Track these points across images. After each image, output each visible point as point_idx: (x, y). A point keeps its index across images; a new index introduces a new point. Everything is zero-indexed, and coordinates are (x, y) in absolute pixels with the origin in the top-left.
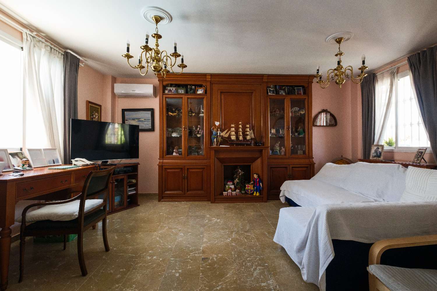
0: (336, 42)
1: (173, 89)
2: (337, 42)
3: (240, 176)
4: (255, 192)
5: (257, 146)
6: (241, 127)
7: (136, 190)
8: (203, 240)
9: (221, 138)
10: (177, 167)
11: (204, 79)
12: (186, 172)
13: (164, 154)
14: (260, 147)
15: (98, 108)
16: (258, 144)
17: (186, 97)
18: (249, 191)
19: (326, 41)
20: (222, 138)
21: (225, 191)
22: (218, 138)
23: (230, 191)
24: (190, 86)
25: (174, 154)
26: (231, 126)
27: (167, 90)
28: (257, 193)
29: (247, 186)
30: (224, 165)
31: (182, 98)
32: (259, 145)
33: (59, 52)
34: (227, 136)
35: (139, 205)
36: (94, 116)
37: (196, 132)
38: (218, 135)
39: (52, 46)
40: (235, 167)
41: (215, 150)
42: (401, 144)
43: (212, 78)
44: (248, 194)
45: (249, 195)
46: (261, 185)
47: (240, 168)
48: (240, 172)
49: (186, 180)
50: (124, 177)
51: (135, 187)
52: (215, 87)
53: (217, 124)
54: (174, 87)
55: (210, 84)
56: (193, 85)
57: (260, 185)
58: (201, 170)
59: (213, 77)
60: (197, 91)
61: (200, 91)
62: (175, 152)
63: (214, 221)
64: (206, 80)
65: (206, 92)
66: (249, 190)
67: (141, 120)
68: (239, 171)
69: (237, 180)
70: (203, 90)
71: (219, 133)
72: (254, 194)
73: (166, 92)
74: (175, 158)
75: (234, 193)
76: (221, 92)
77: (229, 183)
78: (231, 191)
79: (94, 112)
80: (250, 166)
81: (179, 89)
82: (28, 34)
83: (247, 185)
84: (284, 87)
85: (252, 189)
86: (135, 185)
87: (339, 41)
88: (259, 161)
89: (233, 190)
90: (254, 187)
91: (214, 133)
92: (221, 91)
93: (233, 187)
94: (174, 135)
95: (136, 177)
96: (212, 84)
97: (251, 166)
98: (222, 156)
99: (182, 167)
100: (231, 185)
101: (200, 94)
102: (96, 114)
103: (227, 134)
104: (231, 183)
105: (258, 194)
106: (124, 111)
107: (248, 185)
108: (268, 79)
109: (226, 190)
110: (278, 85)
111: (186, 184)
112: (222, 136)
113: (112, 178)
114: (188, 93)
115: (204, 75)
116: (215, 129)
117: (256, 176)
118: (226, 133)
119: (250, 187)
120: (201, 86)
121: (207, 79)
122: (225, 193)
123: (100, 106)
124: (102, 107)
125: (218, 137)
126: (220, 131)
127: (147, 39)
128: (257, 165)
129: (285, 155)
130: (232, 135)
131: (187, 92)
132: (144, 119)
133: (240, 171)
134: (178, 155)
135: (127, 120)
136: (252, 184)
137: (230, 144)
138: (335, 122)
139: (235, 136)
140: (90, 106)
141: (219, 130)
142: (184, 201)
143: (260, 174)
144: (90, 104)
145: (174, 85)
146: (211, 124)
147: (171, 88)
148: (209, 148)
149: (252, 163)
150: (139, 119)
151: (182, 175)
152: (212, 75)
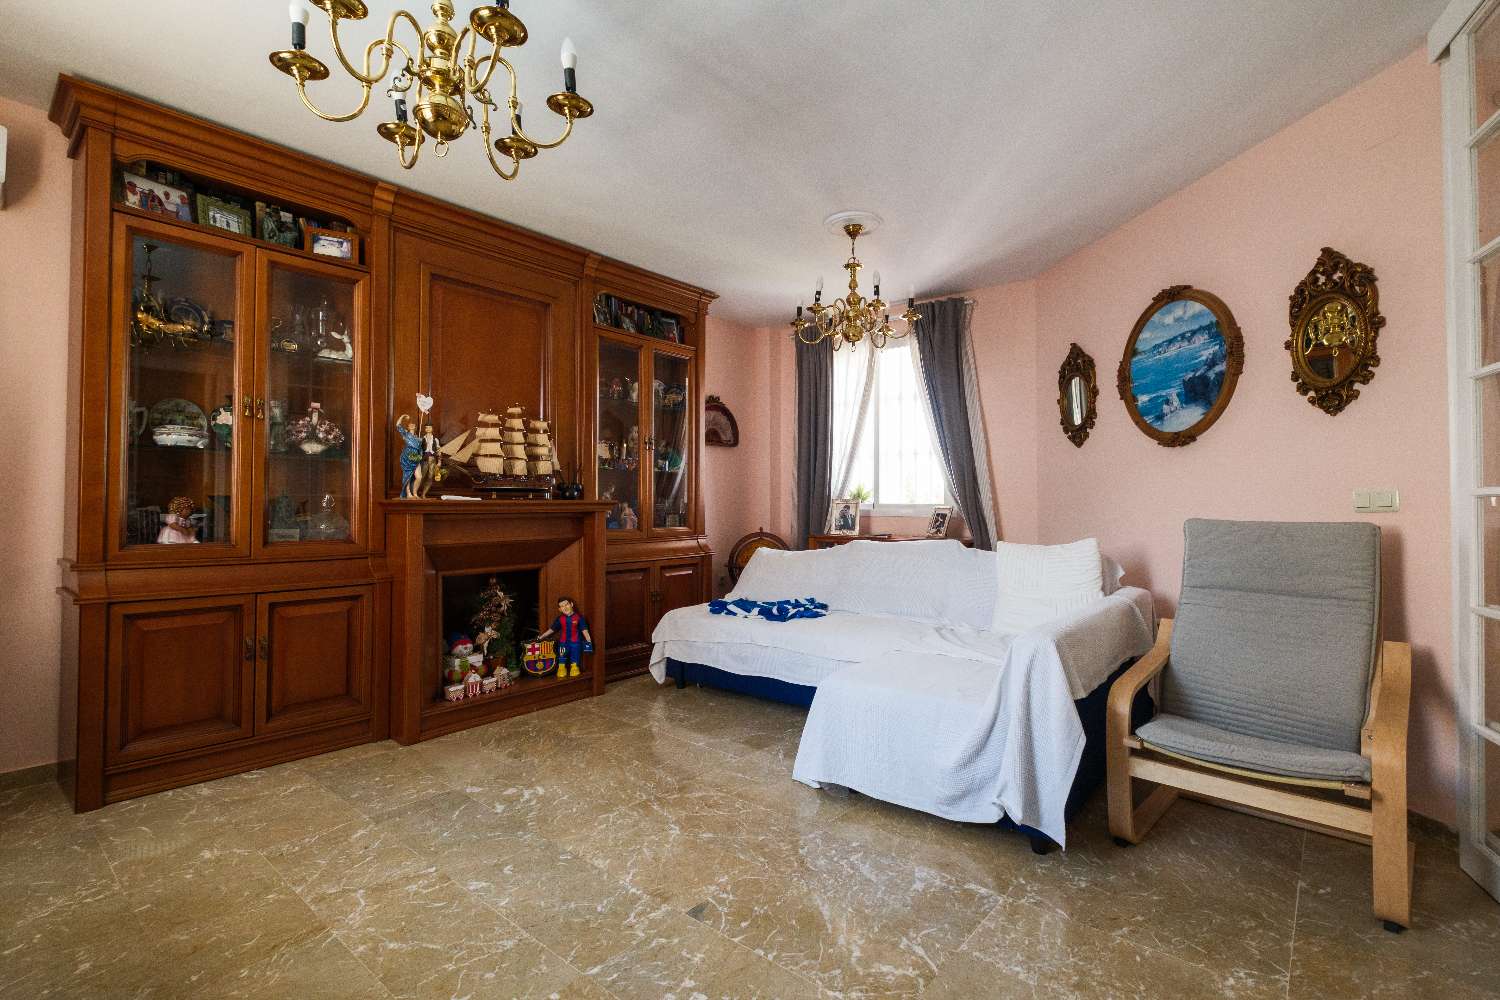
0: (845, 233)
1: (167, 195)
2: (850, 233)
3: (502, 614)
4: (562, 666)
5: (565, 498)
6: (522, 428)
9: (439, 464)
10: (209, 603)
11: (363, 199)
12: (262, 622)
13: (114, 540)
14: (575, 501)
16: (567, 494)
17: (265, 259)
18: (540, 665)
19: (824, 221)
20: (444, 465)
21: (452, 683)
23: (474, 678)
26: (480, 419)
28: (568, 668)
29: (530, 650)
30: (444, 578)
31: (236, 254)
32: (572, 497)
34: (464, 456)
37: (299, 432)
38: (429, 449)
40: (483, 581)
41: (424, 514)
42: (885, 499)
43: (403, 206)
44: (535, 677)
45: (541, 683)
46: (588, 639)
47: (498, 583)
48: (504, 600)
49: (263, 663)
53: (424, 403)
55: (390, 229)
57: (585, 638)
58: (343, 606)
60: (316, 240)
61: (330, 247)
62: (175, 527)
64: (369, 206)
65: (360, 256)
66: (536, 662)
68: (497, 595)
69: (488, 634)
70: (345, 244)
71: (430, 444)
72: (562, 673)
74: (188, 558)
75: (489, 683)
76: (434, 277)
77: (460, 648)
78: (478, 678)
80: (535, 573)
81: (210, 205)
83: (529, 646)
84: (630, 309)
85: (548, 656)
87: (853, 231)
88: (575, 551)
89: (482, 672)
90: (556, 650)
92: (437, 271)
93: (477, 659)
94: (172, 436)
96: (399, 231)
97: (542, 576)
98: (447, 539)
99: (238, 601)
100: (469, 655)
101: (336, 262)
103: (464, 450)
104: (467, 646)
105: (575, 671)
107: (533, 646)
108: (597, 269)
109: (456, 677)
110: (615, 297)
111: (261, 683)
112: (445, 456)
114: (267, 240)
116: (413, 426)
117: (568, 606)
118: (463, 446)
119: (539, 651)
121: (377, 204)
122: (455, 691)
126: (436, 435)
128: (563, 570)
129: (639, 528)
130: (486, 456)
131: (257, 232)
133: (501, 594)
134: (193, 540)
136: (549, 638)
137: (484, 492)
138: (733, 434)
139: (498, 460)
142: (247, 772)
143: (578, 600)
145: (172, 175)
146: (387, 403)
148: (381, 504)
149: (546, 561)
151: (241, 642)
152: (400, 193)
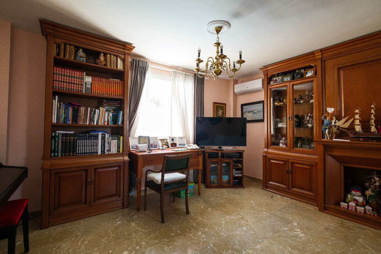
1: (279, 79)
3: (376, 186)
6: (374, 113)
7: (242, 173)
8: (255, 246)
9: (336, 129)
10: (280, 159)
11: (314, 58)
12: (290, 166)
13: (269, 145)
15: (223, 106)
20: (338, 129)
21: (345, 202)
22: (332, 130)
23: (352, 204)
24: (299, 70)
25: (281, 145)
26: (355, 112)
27: (272, 81)
30: (344, 167)
31: (286, 86)
33: (191, 76)
34: (347, 125)
35: (244, 188)
36: (219, 113)
37: (306, 122)
38: (333, 124)
39: (187, 73)
43: (324, 54)
49: (290, 175)
50: (230, 161)
51: (241, 171)
52: (329, 64)
53: (330, 110)
54: (281, 76)
55: (322, 62)
56: (302, 68)
58: (309, 167)
59: (325, 52)
60: (307, 73)
63: (295, 233)
64: (315, 59)
65: (316, 73)
67: (255, 112)
69: (369, 192)
70: (312, 72)
71: (333, 121)
73: (272, 83)
74: (282, 149)
75: (360, 209)
77: (353, 192)
78: (355, 205)
79: (219, 109)
81: (285, 77)
82: (172, 72)
86: (241, 169)
89: (359, 204)
91: (325, 123)
92: (338, 67)
93: (360, 199)
94: (280, 125)
95: (241, 162)
96: (324, 61)
98: (339, 153)
99: (286, 160)
100: (357, 196)
101: (309, 77)
102: (221, 111)
104: (358, 193)
106: (242, 105)
109: (347, 201)
111: (290, 179)
112: (339, 126)
113: (220, 161)
114: (295, 79)
115: (312, 53)
116: (328, 118)
118: (346, 122)
120: (310, 67)
121: (317, 57)
122: (343, 205)
123: (225, 104)
124: (226, 106)
125: (332, 127)
126: (337, 119)
127: (199, 54)
130: (357, 125)
131: (293, 78)
132: (257, 111)
133: (377, 179)
135: (244, 113)
137: (356, 138)
139: (360, 126)
140: (216, 105)
141: (334, 118)
142: (288, 197)
144: (215, 105)
145: (281, 74)
146: (323, 112)
147: (277, 78)
150: (253, 111)
151: (286, 169)
152: (322, 51)
